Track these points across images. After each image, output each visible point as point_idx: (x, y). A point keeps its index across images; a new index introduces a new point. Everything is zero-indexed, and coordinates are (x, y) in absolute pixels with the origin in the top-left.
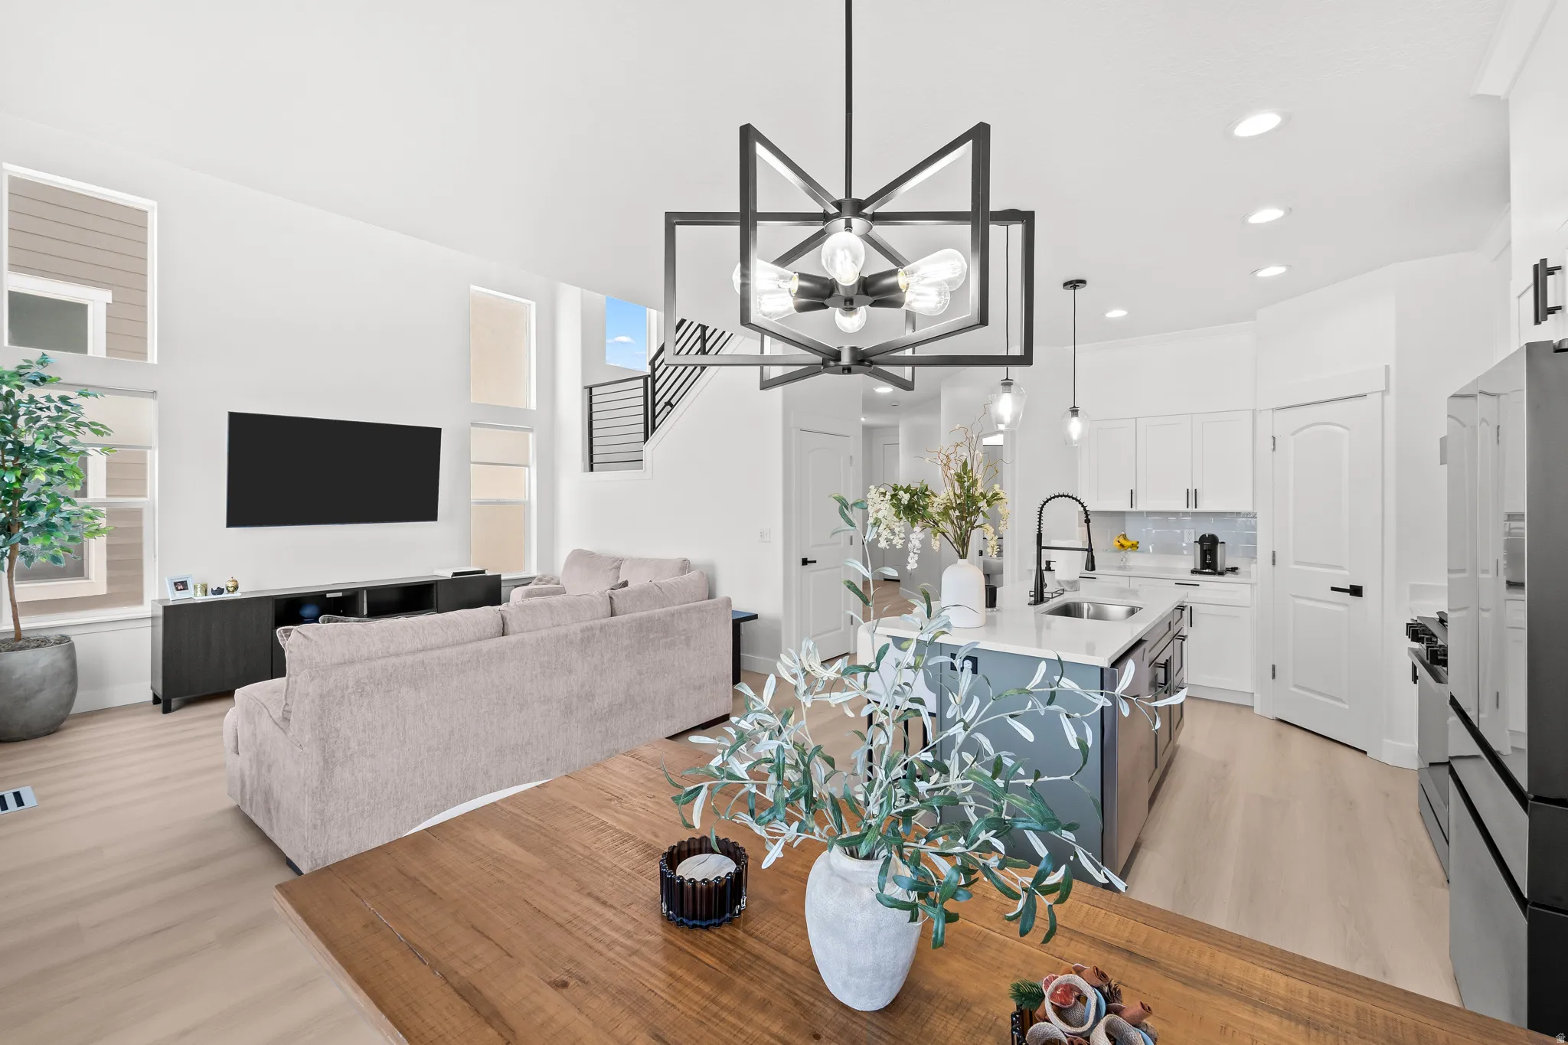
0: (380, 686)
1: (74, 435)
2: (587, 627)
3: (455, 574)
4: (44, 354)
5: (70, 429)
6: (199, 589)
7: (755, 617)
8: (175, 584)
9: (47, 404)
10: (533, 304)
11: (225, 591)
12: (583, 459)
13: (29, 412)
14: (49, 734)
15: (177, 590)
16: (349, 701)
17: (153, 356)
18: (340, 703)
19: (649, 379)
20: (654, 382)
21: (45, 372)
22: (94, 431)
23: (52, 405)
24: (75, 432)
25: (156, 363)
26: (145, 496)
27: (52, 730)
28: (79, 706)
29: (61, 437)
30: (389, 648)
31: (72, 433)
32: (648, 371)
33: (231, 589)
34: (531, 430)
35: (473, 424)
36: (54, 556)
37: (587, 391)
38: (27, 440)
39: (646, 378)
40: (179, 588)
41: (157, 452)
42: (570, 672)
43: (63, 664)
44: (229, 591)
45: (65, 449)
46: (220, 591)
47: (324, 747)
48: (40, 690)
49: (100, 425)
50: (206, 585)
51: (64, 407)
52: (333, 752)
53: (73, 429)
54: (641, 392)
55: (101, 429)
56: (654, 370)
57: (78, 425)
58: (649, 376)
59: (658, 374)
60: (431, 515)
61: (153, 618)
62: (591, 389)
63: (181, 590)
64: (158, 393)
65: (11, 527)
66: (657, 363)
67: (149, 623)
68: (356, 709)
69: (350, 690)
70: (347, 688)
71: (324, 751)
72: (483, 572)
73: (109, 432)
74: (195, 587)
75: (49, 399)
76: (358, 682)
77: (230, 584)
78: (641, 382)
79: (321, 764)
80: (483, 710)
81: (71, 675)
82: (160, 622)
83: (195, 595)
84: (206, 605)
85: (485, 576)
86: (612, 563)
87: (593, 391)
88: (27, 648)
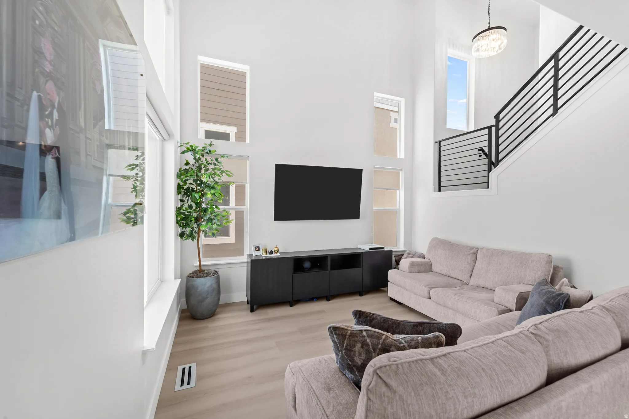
1: (220, 176)
3: (371, 249)
4: (211, 141)
5: (219, 174)
6: (264, 251)
8: (255, 247)
9: (211, 162)
10: (403, 100)
11: (274, 252)
12: (434, 185)
13: (205, 166)
14: (210, 317)
15: (256, 251)
17: (248, 140)
19: (493, 128)
20: (498, 130)
21: (211, 149)
22: (227, 174)
23: (212, 162)
24: (220, 175)
25: (249, 142)
26: (245, 205)
27: (211, 316)
28: (221, 302)
29: (215, 177)
31: (219, 176)
32: (493, 122)
33: (276, 251)
34: (401, 170)
35: (374, 167)
36: (213, 233)
37: (437, 144)
38: (204, 179)
39: (490, 128)
41: (249, 185)
43: (215, 286)
44: (275, 252)
45: (216, 183)
46: (271, 252)
48: (207, 298)
49: (229, 172)
50: (267, 249)
51: (217, 163)
53: (220, 174)
54: (486, 137)
55: (230, 174)
56: (498, 121)
57: (222, 172)
58: (493, 126)
59: (501, 124)
60: (356, 216)
61: (247, 262)
62: (440, 142)
63: (257, 251)
64: (249, 157)
65: (199, 220)
66: (501, 116)
67: (246, 265)
72: (383, 248)
73: (232, 175)
74: (263, 250)
75: (212, 160)
77: (276, 249)
78: (486, 131)
81: (218, 290)
82: (250, 265)
83: (263, 253)
84: (267, 260)
85: (384, 251)
86: (471, 252)
87: (442, 143)
88: (203, 277)
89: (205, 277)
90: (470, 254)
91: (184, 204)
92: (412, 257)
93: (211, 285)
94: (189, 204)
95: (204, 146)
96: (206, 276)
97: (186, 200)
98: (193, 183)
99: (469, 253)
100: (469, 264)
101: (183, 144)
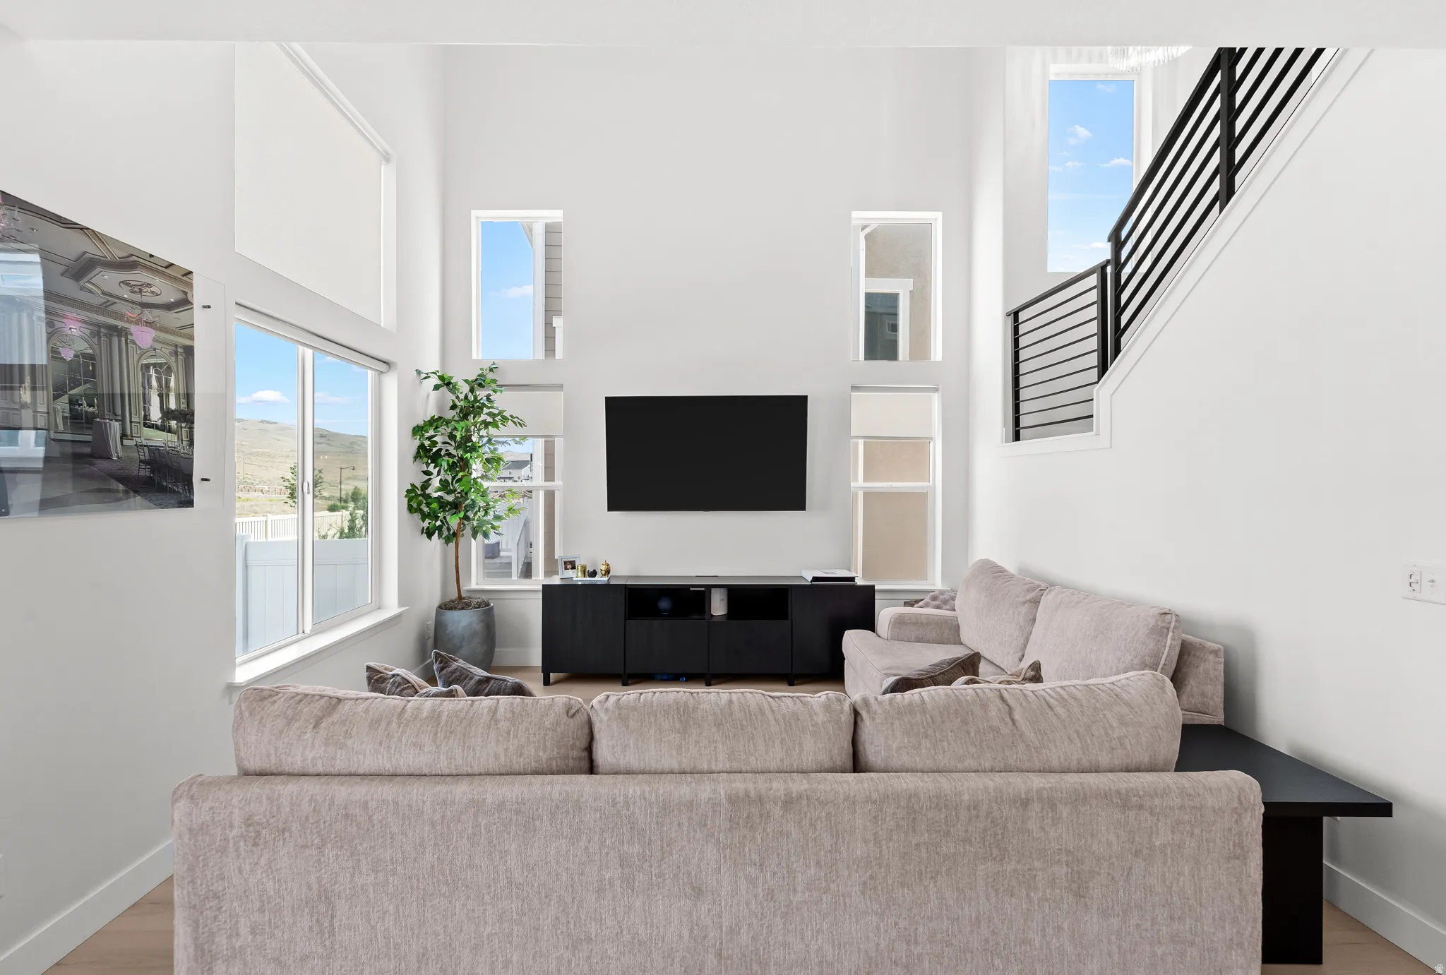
0: (287, 834)
2: (747, 795)
3: (815, 579)
4: (494, 363)
6: (581, 570)
7: (1383, 809)
8: (565, 563)
11: (599, 574)
12: (1005, 425)
15: (567, 569)
16: (237, 850)
17: (560, 354)
18: (223, 851)
19: (1109, 269)
20: (1118, 271)
22: (515, 422)
25: (562, 358)
26: (555, 480)
30: (334, 758)
33: (603, 573)
34: (936, 390)
35: (854, 388)
37: (1011, 319)
39: (1102, 269)
40: (568, 567)
41: (563, 440)
42: (698, 892)
46: (593, 574)
47: (197, 922)
49: (517, 417)
50: (586, 568)
52: (212, 934)
53: (499, 423)
54: (1097, 294)
55: (519, 421)
56: (1116, 249)
57: (503, 419)
58: (1108, 262)
59: (1123, 256)
60: (796, 503)
62: (1016, 313)
63: (570, 569)
64: (563, 386)
68: (247, 867)
69: (235, 832)
70: (231, 826)
71: (198, 927)
72: (852, 579)
73: (525, 424)
74: (579, 568)
76: (248, 822)
77: (603, 569)
78: (1093, 280)
79: (191, 950)
80: (488, 930)
83: (578, 575)
84: (585, 587)
85: (854, 585)
86: (1028, 597)
87: (1023, 316)
88: (455, 608)
89: (460, 609)
90: (1025, 602)
91: (430, 479)
92: (938, 607)
93: (470, 624)
94: (441, 479)
95: (480, 372)
96: (463, 609)
97: (435, 471)
98: (450, 441)
99: (1024, 600)
100: (1020, 627)
101: (430, 375)
